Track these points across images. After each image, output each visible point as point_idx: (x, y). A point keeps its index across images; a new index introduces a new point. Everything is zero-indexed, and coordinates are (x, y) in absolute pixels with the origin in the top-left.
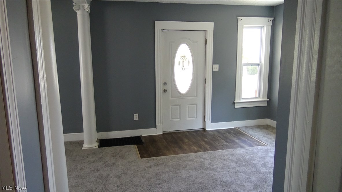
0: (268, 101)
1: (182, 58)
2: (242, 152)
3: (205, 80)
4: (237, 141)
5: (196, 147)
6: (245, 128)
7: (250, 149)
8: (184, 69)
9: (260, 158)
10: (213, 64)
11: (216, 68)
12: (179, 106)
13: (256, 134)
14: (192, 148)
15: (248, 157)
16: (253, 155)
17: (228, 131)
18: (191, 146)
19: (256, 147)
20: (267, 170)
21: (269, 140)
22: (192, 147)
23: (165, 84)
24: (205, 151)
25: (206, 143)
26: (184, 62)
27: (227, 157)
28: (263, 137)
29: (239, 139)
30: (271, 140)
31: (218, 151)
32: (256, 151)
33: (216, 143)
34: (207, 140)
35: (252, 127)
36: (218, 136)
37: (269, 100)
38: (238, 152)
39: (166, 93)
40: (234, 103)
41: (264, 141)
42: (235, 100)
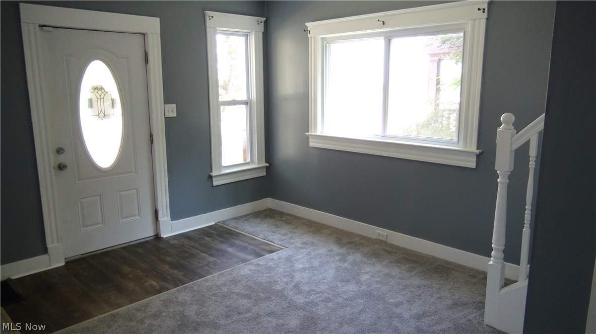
0: (267, 167)
1: (96, 91)
2: (249, 272)
3: (151, 136)
4: (230, 250)
5: (154, 281)
6: (235, 221)
7: (261, 263)
8: (102, 115)
9: (285, 276)
10: (164, 104)
11: (172, 111)
12: (98, 197)
13: (258, 229)
14: (146, 284)
15: (263, 279)
16: (270, 273)
17: (205, 232)
18: (142, 281)
19: (268, 256)
20: (305, 298)
21: (284, 238)
22: (147, 281)
23: (59, 151)
24: (177, 285)
25: (173, 266)
26: (102, 100)
27: (226, 290)
28: (272, 233)
29: (232, 245)
30: (286, 237)
31: (205, 280)
32: (271, 264)
33: (192, 262)
34: (171, 258)
35: (246, 217)
36: (191, 246)
37: (268, 165)
38: (243, 272)
39: (63, 171)
40: (211, 177)
41: (276, 242)
42: (211, 172)
